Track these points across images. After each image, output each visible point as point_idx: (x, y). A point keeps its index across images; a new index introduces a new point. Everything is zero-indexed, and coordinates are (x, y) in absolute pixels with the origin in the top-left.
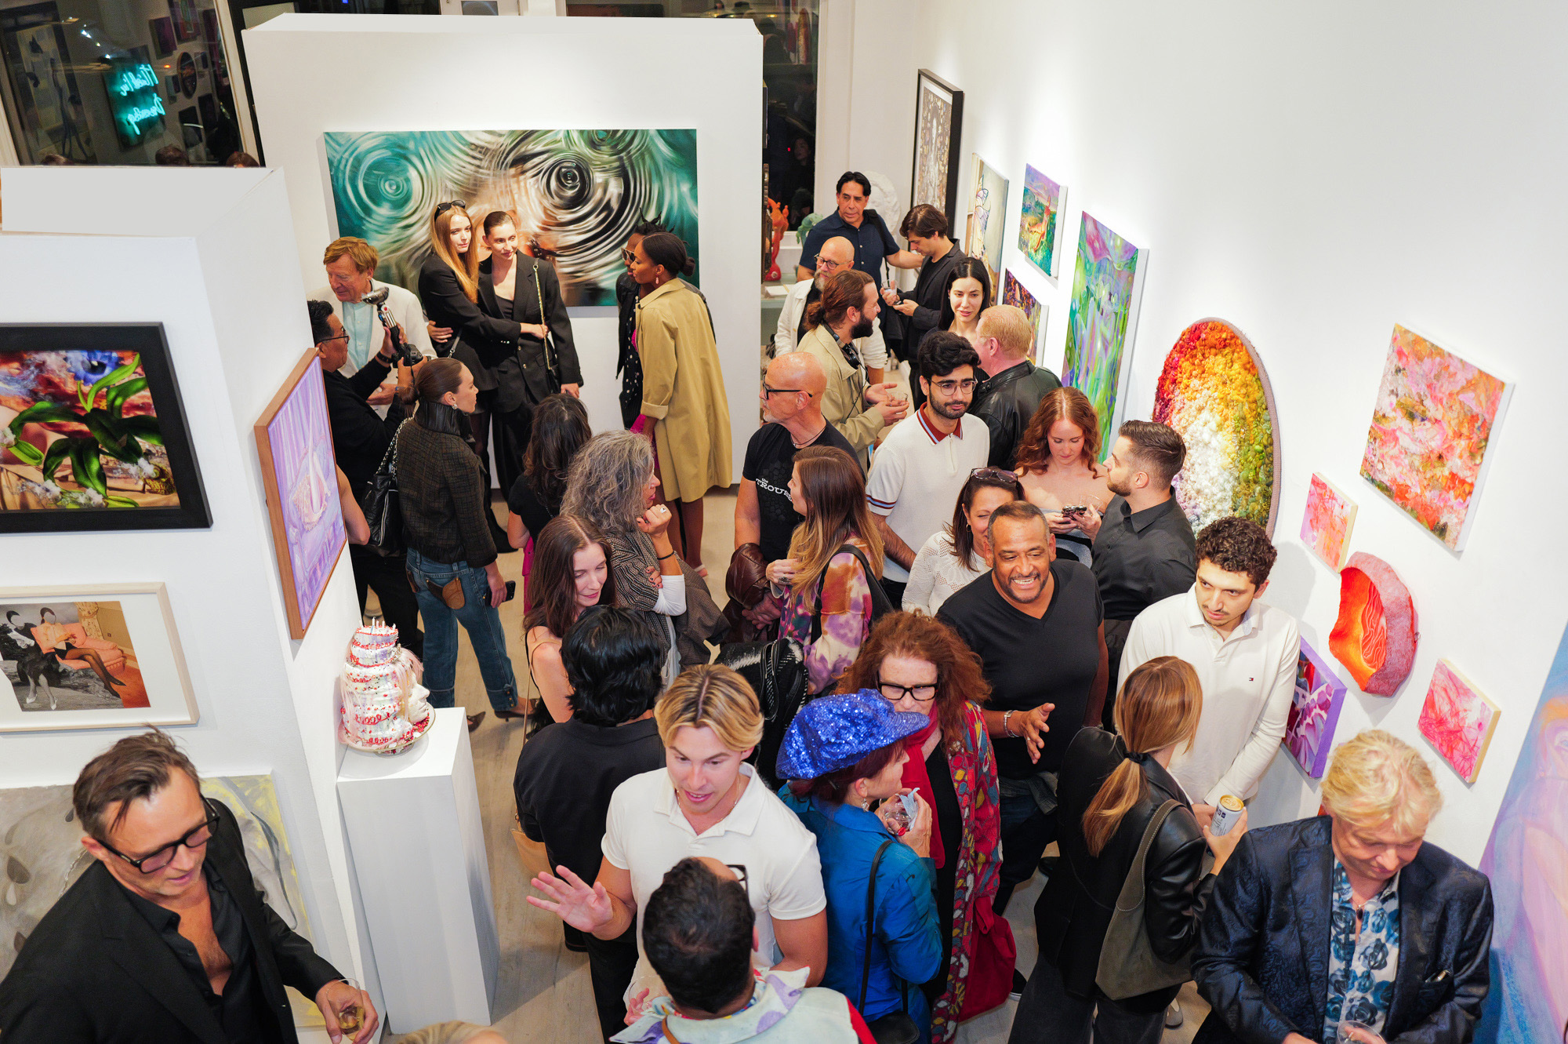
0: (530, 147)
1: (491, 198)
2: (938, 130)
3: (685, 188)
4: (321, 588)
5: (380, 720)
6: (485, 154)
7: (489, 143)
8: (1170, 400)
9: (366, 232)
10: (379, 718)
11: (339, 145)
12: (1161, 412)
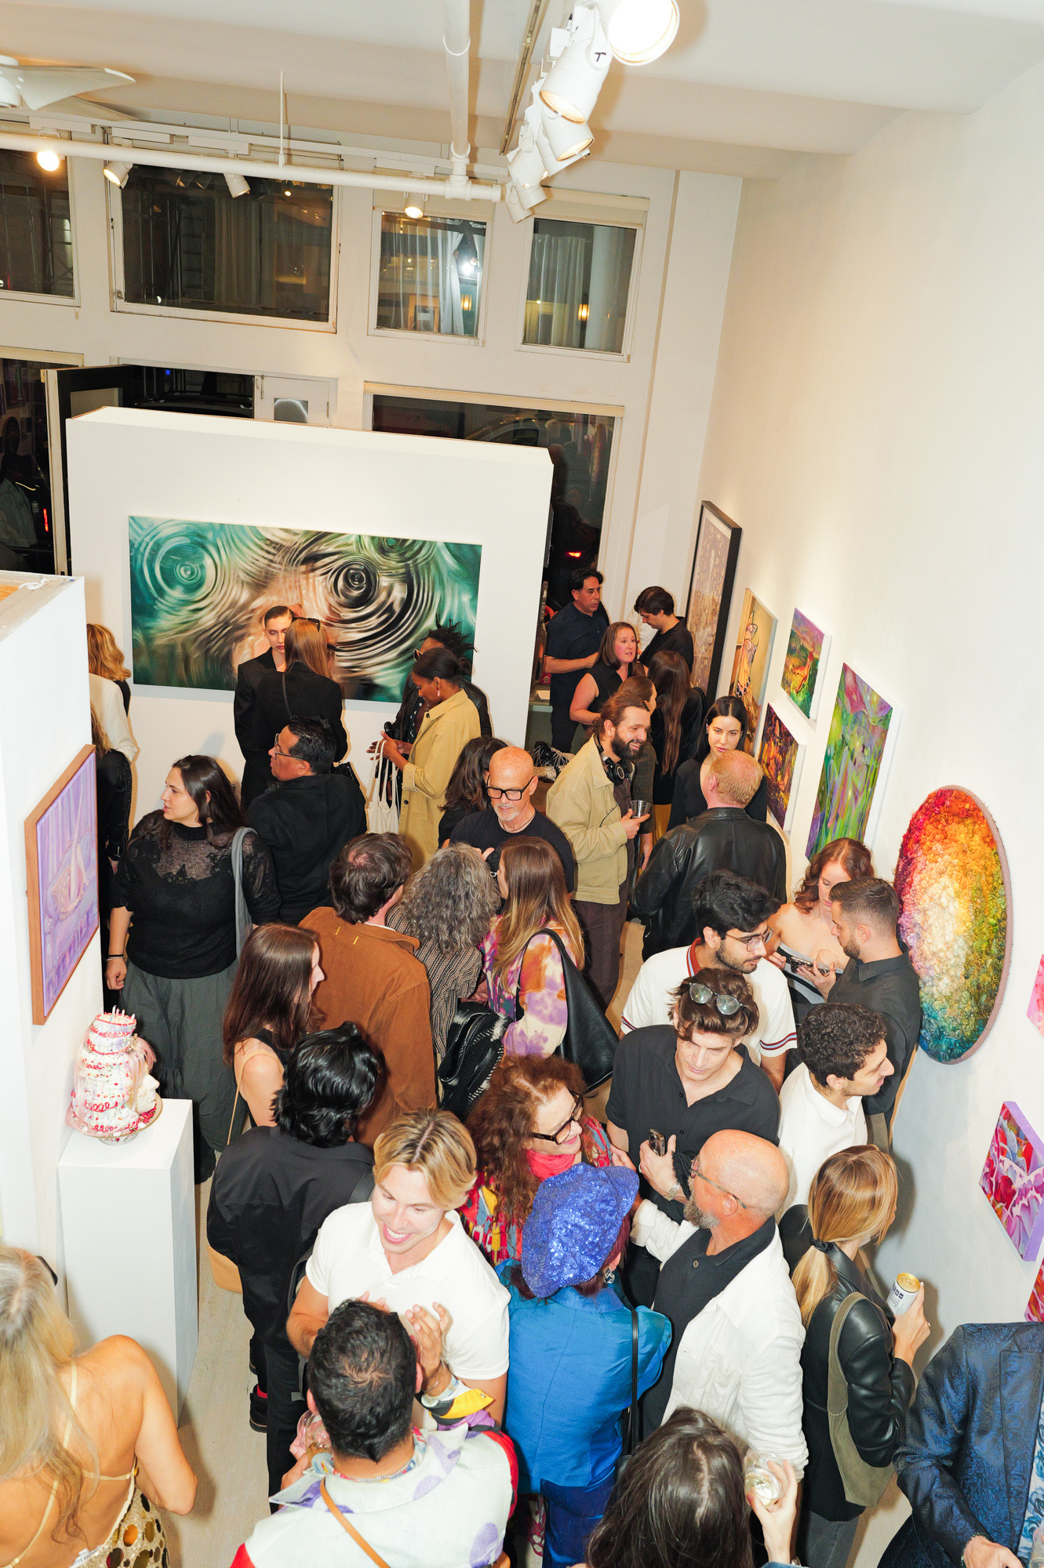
0: (322, 547)
1: (280, 591)
2: (715, 561)
3: (466, 598)
4: (68, 975)
5: (108, 1108)
6: (279, 550)
7: (284, 540)
8: (912, 859)
9: (157, 611)
10: (107, 1106)
11: (141, 528)
12: (904, 869)
